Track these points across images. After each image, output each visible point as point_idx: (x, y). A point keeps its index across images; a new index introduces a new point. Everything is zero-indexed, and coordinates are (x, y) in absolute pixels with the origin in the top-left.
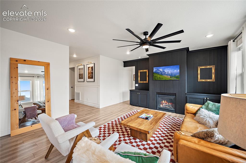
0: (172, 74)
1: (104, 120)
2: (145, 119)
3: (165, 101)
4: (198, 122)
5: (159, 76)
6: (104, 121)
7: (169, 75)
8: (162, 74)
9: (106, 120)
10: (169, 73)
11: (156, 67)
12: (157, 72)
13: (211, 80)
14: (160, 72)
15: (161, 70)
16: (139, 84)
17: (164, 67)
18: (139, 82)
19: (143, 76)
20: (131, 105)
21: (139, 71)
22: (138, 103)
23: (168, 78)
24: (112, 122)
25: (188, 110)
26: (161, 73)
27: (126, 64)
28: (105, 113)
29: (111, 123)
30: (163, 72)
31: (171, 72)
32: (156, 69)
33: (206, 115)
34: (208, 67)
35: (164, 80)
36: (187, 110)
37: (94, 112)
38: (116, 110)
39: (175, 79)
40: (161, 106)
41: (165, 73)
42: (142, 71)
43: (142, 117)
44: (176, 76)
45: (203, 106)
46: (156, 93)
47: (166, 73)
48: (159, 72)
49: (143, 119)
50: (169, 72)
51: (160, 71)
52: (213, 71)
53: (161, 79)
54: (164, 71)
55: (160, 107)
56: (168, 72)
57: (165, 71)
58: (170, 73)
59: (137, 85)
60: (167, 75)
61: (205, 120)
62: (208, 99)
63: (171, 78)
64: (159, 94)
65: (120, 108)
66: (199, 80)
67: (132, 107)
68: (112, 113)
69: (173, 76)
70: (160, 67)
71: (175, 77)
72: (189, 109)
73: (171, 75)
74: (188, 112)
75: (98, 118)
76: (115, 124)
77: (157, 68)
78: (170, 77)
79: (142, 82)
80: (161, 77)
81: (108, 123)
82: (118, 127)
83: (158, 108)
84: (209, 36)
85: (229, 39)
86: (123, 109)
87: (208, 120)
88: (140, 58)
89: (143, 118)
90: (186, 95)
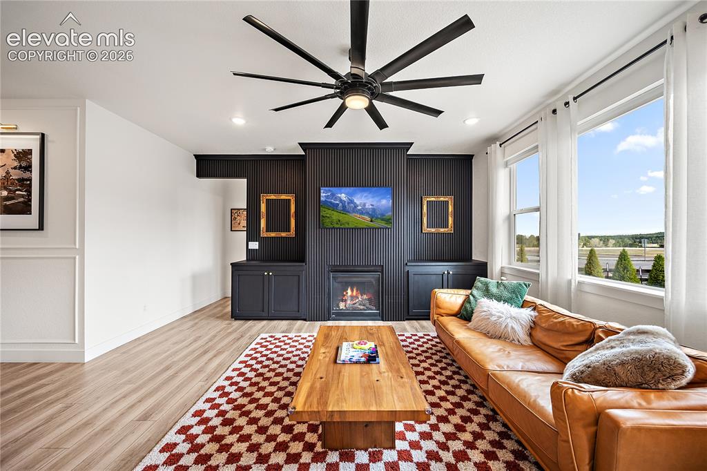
0: (374, 210)
1: (145, 417)
2: (364, 363)
3: (352, 291)
4: (485, 334)
5: (335, 216)
6: (148, 423)
7: (367, 213)
8: (345, 210)
9: (159, 417)
10: (367, 207)
11: (329, 186)
12: (331, 202)
13: (446, 230)
14: (341, 205)
15: (343, 196)
16: (263, 241)
17: (352, 188)
18: (264, 234)
19: (278, 215)
20: (236, 319)
21: (264, 198)
22: (266, 309)
23: (365, 221)
24: (198, 413)
25: (440, 308)
26: (344, 207)
27: (208, 166)
28: (129, 382)
29: (199, 423)
30: (348, 203)
31: (372, 205)
32: (326, 192)
33: (503, 313)
34: (442, 199)
35: (353, 226)
36: (438, 307)
37: (56, 391)
38: (181, 350)
39: (383, 224)
40: (342, 305)
41: (356, 206)
42: (273, 197)
43: (354, 359)
44: (384, 216)
45: (475, 292)
46: (327, 269)
47: (359, 208)
48: (338, 204)
49: (358, 366)
50: (367, 205)
51: (341, 201)
52: (451, 209)
53: (342, 227)
54: (351, 202)
55: (341, 310)
56: (364, 205)
57: (355, 201)
58: (370, 207)
59: (254, 245)
60: (362, 213)
61: (503, 326)
62: (451, 273)
63: (371, 221)
64: (336, 270)
65: (195, 341)
66: (426, 229)
67: (243, 325)
68: (167, 368)
69: (377, 218)
70: (340, 186)
71: (383, 220)
72: (445, 305)
73: (373, 215)
74: (442, 311)
75: (96, 417)
76: (216, 421)
77: (329, 190)
78: (369, 219)
79: (273, 234)
80: (342, 217)
81: (178, 427)
82: (241, 428)
83: (333, 314)
84: (472, 122)
85: (491, 140)
86: (211, 340)
87: (510, 325)
88: (270, 150)
89: (357, 362)
90: (407, 268)
